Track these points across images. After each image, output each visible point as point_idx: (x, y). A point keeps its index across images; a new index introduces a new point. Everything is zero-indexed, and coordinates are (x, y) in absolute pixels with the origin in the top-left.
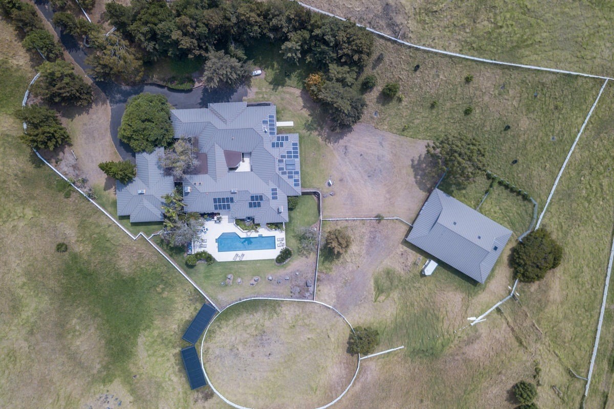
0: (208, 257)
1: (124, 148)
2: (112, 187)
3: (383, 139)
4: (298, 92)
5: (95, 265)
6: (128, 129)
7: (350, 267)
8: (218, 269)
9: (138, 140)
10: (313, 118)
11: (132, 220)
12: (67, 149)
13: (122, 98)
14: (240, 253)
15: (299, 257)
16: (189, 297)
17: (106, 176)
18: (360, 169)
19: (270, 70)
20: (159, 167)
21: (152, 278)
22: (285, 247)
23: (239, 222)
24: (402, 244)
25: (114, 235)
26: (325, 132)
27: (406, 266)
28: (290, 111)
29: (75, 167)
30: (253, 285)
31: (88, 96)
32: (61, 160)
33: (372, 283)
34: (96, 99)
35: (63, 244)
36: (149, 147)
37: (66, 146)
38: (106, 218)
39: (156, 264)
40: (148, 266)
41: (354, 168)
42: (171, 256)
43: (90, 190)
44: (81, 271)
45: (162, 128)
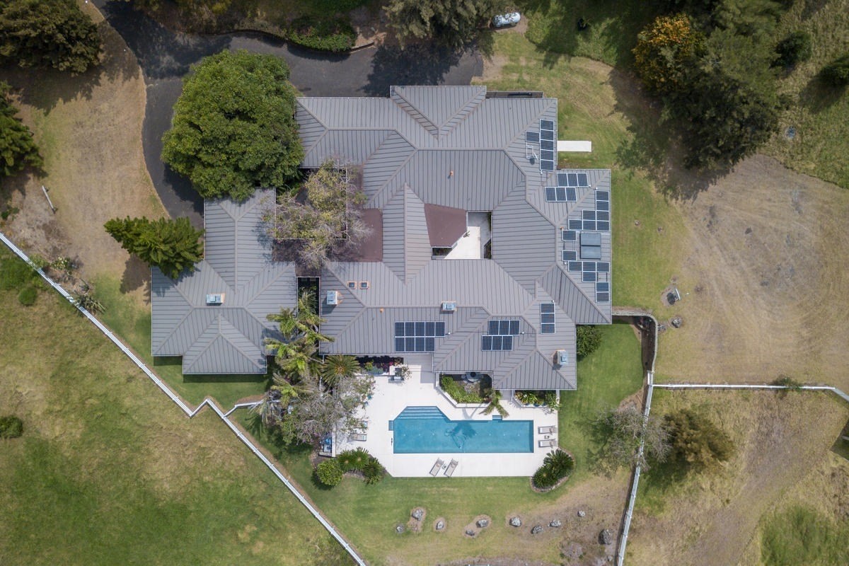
0: (370, 467)
1: (174, 188)
2: (141, 284)
3: (802, 195)
4: (603, 71)
5: (91, 470)
6: (190, 134)
7: (708, 500)
8: (390, 495)
9: (212, 166)
10: (637, 137)
11: (189, 367)
12: (31, 183)
13: (177, 65)
14: (446, 458)
15: (591, 474)
16: (316, 556)
17: (128, 256)
18: (743, 264)
19: (539, 15)
20: (263, 239)
21: (227, 508)
22: (555, 448)
23: (448, 382)
24: (834, 452)
25: (140, 403)
26: (664, 172)
27: (840, 505)
28: (584, 115)
29: (50, 230)
30: (472, 534)
31: (90, 49)
32: (17, 211)
33: (758, 541)
34: (111, 63)
35: (14, 419)
36: (238, 186)
37: (31, 176)
38: (123, 359)
39: (240, 476)
40: (222, 478)
41: (730, 261)
42: (278, 457)
43: (87, 288)
44: (54, 484)
45: (276, 138)
